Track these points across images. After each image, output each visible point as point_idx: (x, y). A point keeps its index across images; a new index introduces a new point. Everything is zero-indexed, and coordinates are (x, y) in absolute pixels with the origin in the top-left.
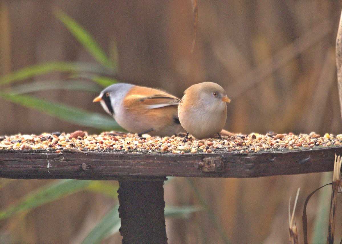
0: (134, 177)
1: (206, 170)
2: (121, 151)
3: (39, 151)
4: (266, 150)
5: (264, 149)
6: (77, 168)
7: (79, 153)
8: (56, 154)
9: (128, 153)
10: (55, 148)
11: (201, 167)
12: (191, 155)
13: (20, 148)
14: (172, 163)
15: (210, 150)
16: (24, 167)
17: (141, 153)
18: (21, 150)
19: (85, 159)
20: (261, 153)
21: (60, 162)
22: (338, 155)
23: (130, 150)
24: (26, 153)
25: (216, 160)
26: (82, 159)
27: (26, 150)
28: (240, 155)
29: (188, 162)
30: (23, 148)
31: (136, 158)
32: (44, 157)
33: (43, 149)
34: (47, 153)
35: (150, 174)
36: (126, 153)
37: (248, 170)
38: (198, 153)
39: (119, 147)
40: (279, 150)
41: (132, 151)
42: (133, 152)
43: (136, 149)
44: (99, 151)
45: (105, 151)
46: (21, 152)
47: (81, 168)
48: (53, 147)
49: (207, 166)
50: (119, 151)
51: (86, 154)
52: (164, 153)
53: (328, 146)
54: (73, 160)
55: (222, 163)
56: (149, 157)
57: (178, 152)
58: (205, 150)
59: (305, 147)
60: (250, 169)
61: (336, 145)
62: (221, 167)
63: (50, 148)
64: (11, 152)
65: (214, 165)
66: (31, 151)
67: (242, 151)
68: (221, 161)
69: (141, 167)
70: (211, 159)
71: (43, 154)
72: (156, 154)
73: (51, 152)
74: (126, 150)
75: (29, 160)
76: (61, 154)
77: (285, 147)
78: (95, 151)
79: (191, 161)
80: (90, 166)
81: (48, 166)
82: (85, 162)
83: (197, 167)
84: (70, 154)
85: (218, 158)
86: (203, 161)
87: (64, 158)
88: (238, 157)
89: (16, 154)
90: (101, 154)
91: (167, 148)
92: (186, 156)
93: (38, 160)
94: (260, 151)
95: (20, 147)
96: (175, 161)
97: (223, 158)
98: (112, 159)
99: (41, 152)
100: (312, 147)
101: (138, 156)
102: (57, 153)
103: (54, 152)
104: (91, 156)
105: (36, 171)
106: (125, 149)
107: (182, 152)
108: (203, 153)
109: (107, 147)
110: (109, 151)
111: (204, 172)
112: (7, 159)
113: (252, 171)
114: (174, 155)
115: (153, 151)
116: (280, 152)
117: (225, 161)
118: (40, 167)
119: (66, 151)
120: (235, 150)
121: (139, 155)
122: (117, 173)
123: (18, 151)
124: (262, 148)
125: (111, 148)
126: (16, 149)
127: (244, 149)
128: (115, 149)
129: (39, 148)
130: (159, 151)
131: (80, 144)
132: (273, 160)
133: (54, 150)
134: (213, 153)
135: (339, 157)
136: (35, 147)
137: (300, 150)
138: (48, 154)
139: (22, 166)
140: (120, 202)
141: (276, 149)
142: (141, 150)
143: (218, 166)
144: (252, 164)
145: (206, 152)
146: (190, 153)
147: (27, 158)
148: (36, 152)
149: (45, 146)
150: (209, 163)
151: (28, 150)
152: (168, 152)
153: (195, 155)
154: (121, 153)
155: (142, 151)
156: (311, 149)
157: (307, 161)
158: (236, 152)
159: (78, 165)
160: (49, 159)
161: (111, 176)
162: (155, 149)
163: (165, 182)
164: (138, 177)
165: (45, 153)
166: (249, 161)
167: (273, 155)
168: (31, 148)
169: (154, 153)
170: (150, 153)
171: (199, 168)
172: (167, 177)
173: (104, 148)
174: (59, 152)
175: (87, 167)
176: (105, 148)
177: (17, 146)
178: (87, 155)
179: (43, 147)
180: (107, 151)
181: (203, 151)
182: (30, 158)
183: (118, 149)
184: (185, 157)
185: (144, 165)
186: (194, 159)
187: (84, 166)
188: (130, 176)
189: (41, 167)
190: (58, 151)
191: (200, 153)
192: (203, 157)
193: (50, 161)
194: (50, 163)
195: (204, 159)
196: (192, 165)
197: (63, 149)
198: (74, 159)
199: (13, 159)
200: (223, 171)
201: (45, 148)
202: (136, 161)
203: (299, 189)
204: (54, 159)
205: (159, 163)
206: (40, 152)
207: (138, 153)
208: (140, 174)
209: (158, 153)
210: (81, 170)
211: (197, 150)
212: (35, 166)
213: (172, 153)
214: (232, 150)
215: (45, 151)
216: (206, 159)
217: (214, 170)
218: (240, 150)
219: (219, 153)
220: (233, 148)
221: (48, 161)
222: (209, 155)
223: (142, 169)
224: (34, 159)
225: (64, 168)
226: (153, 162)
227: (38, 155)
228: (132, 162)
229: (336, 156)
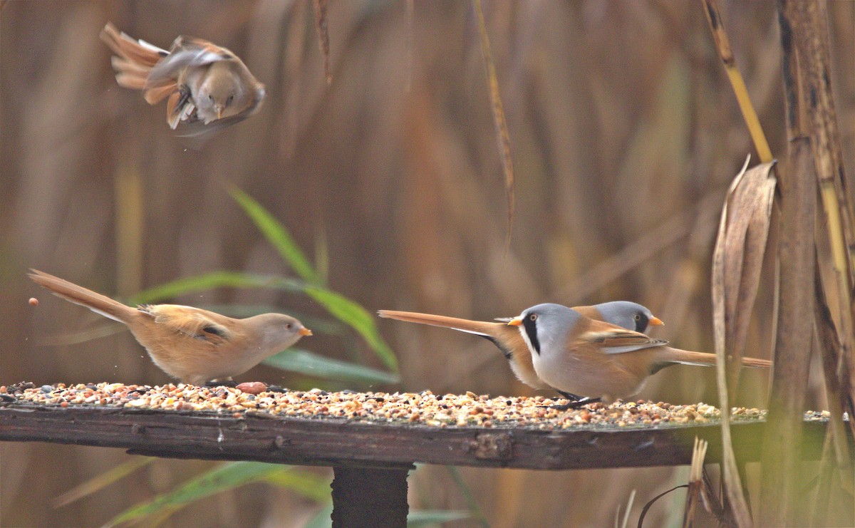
0: (362, 461)
1: (481, 455)
2: (342, 418)
3: (205, 413)
4: (581, 426)
5: (577, 424)
6: (267, 443)
7: (272, 419)
8: (234, 419)
9: (353, 423)
10: (232, 409)
11: (473, 449)
12: (457, 430)
13: (173, 408)
14: (426, 441)
15: (488, 422)
16: (179, 439)
17: (375, 424)
18: (176, 410)
19: (282, 430)
20: (574, 431)
21: (239, 433)
22: (699, 439)
23: (356, 418)
24: (184, 417)
25: (499, 440)
26: (276, 429)
27: (184, 411)
28: (539, 433)
29: (452, 440)
30: (179, 408)
31: (367, 430)
32: (214, 424)
33: (211, 410)
34: (220, 416)
35: (388, 458)
36: (349, 421)
37: (550, 458)
38: (468, 427)
39: (338, 413)
40: (603, 427)
41: (360, 420)
42: (362, 421)
43: (366, 416)
44: (306, 418)
45: (314, 417)
46: (176, 413)
47: (274, 443)
48: (229, 408)
49: (483, 448)
50: (338, 418)
51: (283, 420)
52: (413, 425)
53: (684, 423)
54: (262, 430)
55: (507, 445)
56: (387, 430)
57: (437, 423)
58: (480, 422)
59: (646, 423)
60: (555, 455)
61: (697, 421)
62: (507, 450)
63: (223, 409)
64: (158, 413)
65: (496, 447)
66: (192, 413)
67: (541, 426)
68: (506, 442)
69: (374, 446)
70: (490, 437)
71: (212, 418)
72: (400, 425)
73: (225, 416)
74: (349, 418)
75: (187, 427)
76: (241, 420)
77: (613, 423)
78: (298, 417)
79: (457, 440)
80: (289, 441)
81: (220, 439)
82: (282, 434)
83: (467, 449)
84: (257, 420)
85: (501, 436)
86: (476, 439)
87: (246, 427)
88: (536, 436)
89: (167, 416)
90: (308, 422)
91: (418, 417)
92: (450, 430)
93: (203, 427)
94: (572, 427)
95: (173, 406)
96: (431, 439)
97: (511, 437)
98: (326, 431)
99: (210, 416)
100: (657, 424)
101: (370, 428)
102: (235, 417)
103: (231, 416)
104: (292, 424)
105: (199, 446)
106: (347, 416)
107: (443, 424)
108: (477, 427)
110: (322, 418)
111: (478, 459)
112: (152, 424)
113: (557, 460)
114: (430, 428)
115: (394, 420)
116: (604, 430)
117: (513, 441)
118: (206, 440)
119: (250, 415)
120: (530, 424)
121: (371, 426)
122: (334, 455)
123: (171, 412)
124: (574, 422)
125: (325, 412)
126: (168, 409)
127: (545, 423)
128: (332, 415)
129: (205, 408)
130: (405, 421)
131: (274, 405)
132: (593, 442)
133: (230, 412)
134: (494, 427)
135: (701, 442)
136: (198, 406)
137: (639, 428)
138: (221, 419)
139: (176, 437)
140: (335, 504)
141: (597, 425)
142: (374, 419)
143: (502, 449)
144: (557, 448)
145: (481, 425)
146: (456, 427)
147: (185, 423)
148: (200, 415)
149: (213, 405)
150: (487, 443)
151: (188, 411)
152: (419, 422)
153: (464, 430)
154: (341, 422)
155: (376, 420)
156: (656, 428)
157: (649, 447)
158: (532, 428)
159: (269, 438)
160: (221, 427)
161: (323, 459)
162: (398, 417)
163: (410, 472)
164: (367, 462)
165: (214, 416)
166: (553, 443)
167: (593, 435)
168: (193, 408)
169: (397, 424)
170: (389, 423)
171: (469, 452)
172: (414, 464)
173: (312, 413)
174: (238, 416)
175: (284, 442)
176: (315, 412)
177: (168, 403)
178: (285, 423)
179: (211, 407)
180: (318, 418)
181: (476, 424)
182: (190, 425)
183: (337, 416)
184: (448, 433)
185: (379, 443)
186: (461, 436)
187: (280, 441)
188: (356, 460)
189: (209, 441)
190: (236, 414)
191: (472, 426)
192: (477, 433)
193: (223, 431)
194: (223, 434)
195: (479, 437)
196: (457, 446)
197: (246, 412)
198: (263, 428)
199: (162, 424)
200: (510, 456)
201: (215, 409)
202: (366, 436)
203: (634, 493)
204: (231, 427)
205: (404, 441)
206: (207, 415)
207: (370, 423)
208: (371, 457)
209: (403, 423)
210: (274, 447)
211: (466, 422)
212: (198, 438)
213: (425, 424)
214: (526, 423)
215: (214, 413)
216: (483, 437)
217: (494, 455)
218: (538, 425)
219: (504, 428)
220: (527, 421)
221: (220, 430)
222: (488, 430)
223: (375, 449)
224: (196, 427)
225: (247, 443)
226: (394, 439)
227: (204, 420)
228: (360, 437)
229: (697, 441)
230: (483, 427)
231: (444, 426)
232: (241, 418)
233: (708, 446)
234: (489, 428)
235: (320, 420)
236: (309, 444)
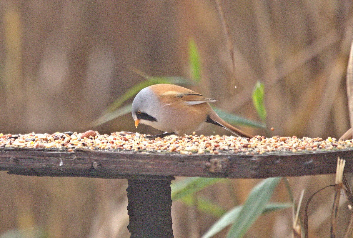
0: (143, 176)
1: (212, 170)
2: (131, 151)
3: (52, 150)
4: (270, 152)
5: (268, 151)
6: (88, 166)
7: (90, 152)
8: (68, 153)
9: (138, 153)
10: (67, 147)
11: (208, 167)
12: (198, 156)
13: (34, 147)
14: (181, 163)
15: (216, 151)
16: (37, 165)
17: (151, 153)
18: (35, 148)
19: (96, 158)
20: (266, 155)
21: (72, 161)
23: (139, 150)
24: (40, 152)
25: (223, 162)
26: (93, 158)
27: (40, 148)
28: (246, 157)
29: (195, 162)
30: (37, 147)
31: (146, 158)
32: (57, 156)
33: (56, 148)
34: (60, 151)
35: (158, 173)
36: (135, 153)
37: (253, 172)
38: (205, 155)
39: (130, 147)
40: (283, 152)
41: (142, 151)
42: (143, 153)
43: (145, 149)
44: (110, 151)
45: (115, 151)
46: (35, 150)
47: (92, 167)
48: (66, 146)
49: (213, 167)
50: (129, 151)
52: (172, 154)
53: (331, 149)
54: (85, 159)
55: (228, 165)
56: (157, 157)
57: (186, 153)
58: (211, 151)
59: (308, 150)
60: (255, 170)
61: (338, 148)
62: (227, 168)
63: (62, 147)
64: (25, 150)
65: (221, 166)
66: (44, 150)
67: (247, 153)
68: (227, 163)
69: (150, 167)
70: (218, 160)
71: (56, 152)
72: (165, 154)
73: (64, 151)
75: (42, 158)
77: (289, 150)
78: (106, 150)
79: (198, 162)
80: (101, 165)
81: (61, 164)
82: (96, 161)
83: (204, 167)
84: (82, 153)
85: (224, 159)
86: (209, 162)
87: (76, 157)
88: (244, 159)
89: (30, 152)
90: (111, 154)
91: (175, 149)
92: (194, 156)
93: (51, 158)
94: (265, 153)
95: (33, 145)
96: (183, 162)
97: (229, 160)
98: (122, 158)
99: (55, 151)
100: (315, 150)
101: (147, 156)
102: (69, 151)
103: (67, 151)
104: (102, 155)
105: (49, 169)
106: (134, 149)
107: (190, 153)
108: (210, 154)
109: (118, 147)
110: (120, 151)
111: (210, 173)
112: (21, 156)
113: (257, 173)
114: (183, 155)
115: (162, 151)
116: (284, 154)
117: (231, 162)
118: (53, 165)
119: (78, 150)
120: (241, 152)
121: (149, 155)
122: (127, 172)
123: (32, 149)
124: (266, 150)
125: (121, 148)
126: (30, 147)
127: (249, 151)
128: (126, 149)
129: (52, 146)
130: (168, 152)
131: (92, 144)
132: (278, 162)
133: (67, 149)
134: (219, 154)
135: (342, 160)
136: (48, 145)
137: (304, 153)
138: (61, 153)
139: (35, 164)
140: (129, 201)
141: (280, 152)
142: (150, 151)
143: (225, 167)
144: (256, 166)
145: (212, 153)
146: (197, 154)
147: (40, 156)
148: (49, 151)
149: (57, 144)
150: (216, 164)
151: (42, 148)
152: (176, 152)
153: (202, 156)
154: (131, 153)
155: (151, 152)
156: (314, 153)
157: (311, 164)
158: (242, 154)
159: (89, 163)
160: (61, 157)
161: (120, 175)
162: (164, 149)
163: (173, 181)
164: (147, 176)
165: (57, 151)
166: (254, 163)
167: (277, 157)
168: (45, 147)
169: (163, 154)
170: (159, 153)
171: (205, 169)
172: (174, 177)
173: (114, 148)
174: (71, 151)
175: (98, 165)
176: (116, 147)
177: (31, 144)
178: (98, 154)
179: (55, 146)
180: (117, 151)
181: (209, 153)
182: (43, 156)
183: (128, 149)
184: (193, 158)
185: (152, 165)
186: (201, 160)
187: (95, 164)
188: (139, 175)
189: (54, 165)
190: (70, 150)
191: (207, 154)
192: (209, 158)
193: (62, 159)
194: (63, 161)
195: (211, 160)
196: (199, 165)
197: (76, 148)
198: (85, 157)
199: (27, 156)
200: (229, 171)
201: (58, 147)
202: (145, 161)
203: (303, 191)
204: (67, 157)
205: (168, 164)
206: (53, 151)
207: (147, 153)
208: (149, 173)
209: (167, 153)
210: (92, 168)
211: (204, 152)
212: (48, 164)
213: (180, 153)
214: (238, 151)
215: (57, 150)
216: (213, 160)
217: (220, 170)
218: (245, 152)
219: (225, 155)
220: (239, 150)
221: (61, 159)
222: (216, 156)
223: (151, 169)
224: (47, 157)
225: (76, 166)
226: (161, 163)
227: (51, 153)
228: (142, 161)
229: (339, 159)
230: (213, 154)
231: (191, 154)
232: (73, 152)
233: (346, 163)
234: (217, 155)
235: (118, 152)
236: (113, 166)
